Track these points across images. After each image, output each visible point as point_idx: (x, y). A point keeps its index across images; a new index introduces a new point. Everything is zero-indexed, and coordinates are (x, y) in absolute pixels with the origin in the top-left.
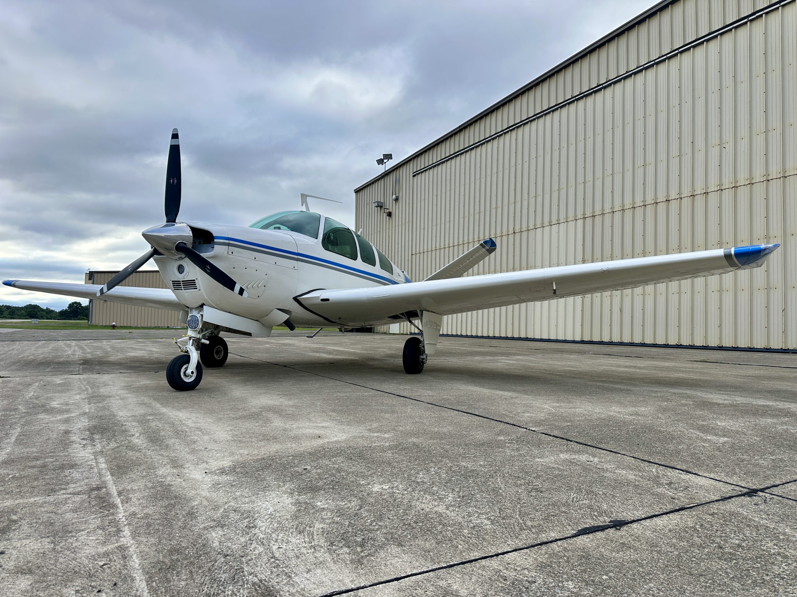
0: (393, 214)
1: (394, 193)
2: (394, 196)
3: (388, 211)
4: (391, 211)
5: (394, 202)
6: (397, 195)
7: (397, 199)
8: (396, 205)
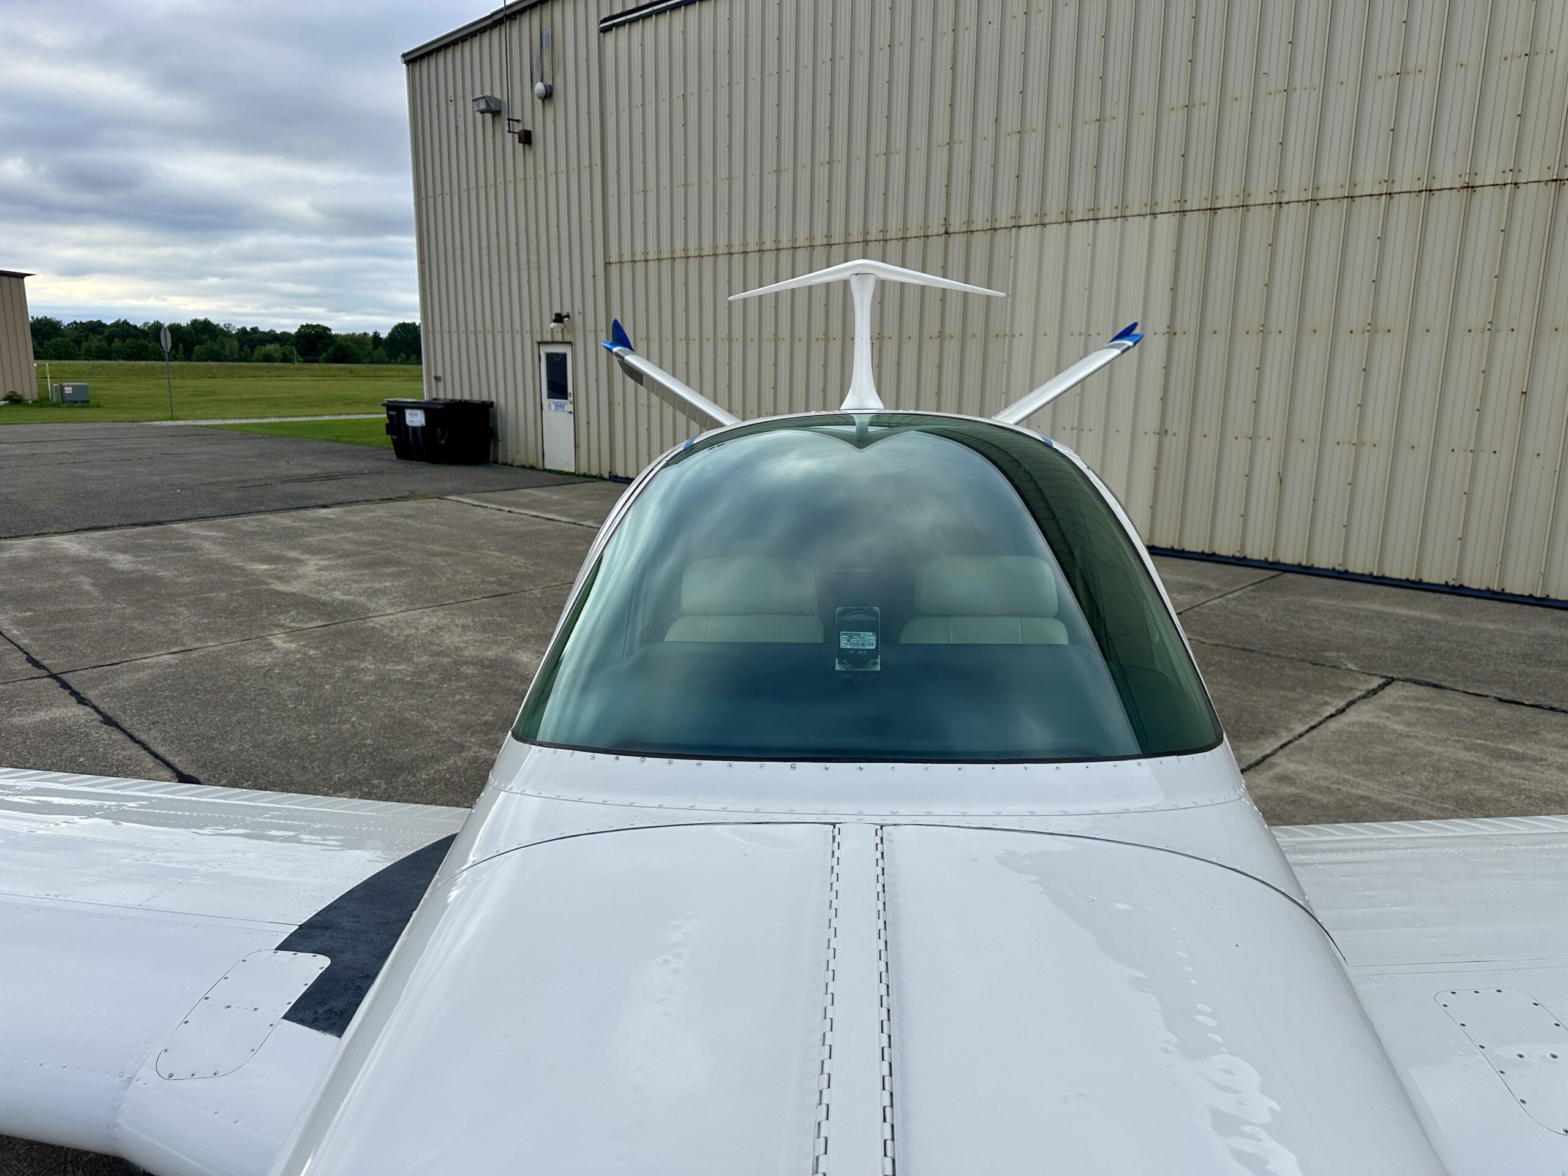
0: (538, 136)
1: (537, 76)
2: (539, 87)
3: (518, 128)
4: (529, 128)
5: (539, 102)
6: (549, 82)
7: (548, 95)
8: (544, 112)
